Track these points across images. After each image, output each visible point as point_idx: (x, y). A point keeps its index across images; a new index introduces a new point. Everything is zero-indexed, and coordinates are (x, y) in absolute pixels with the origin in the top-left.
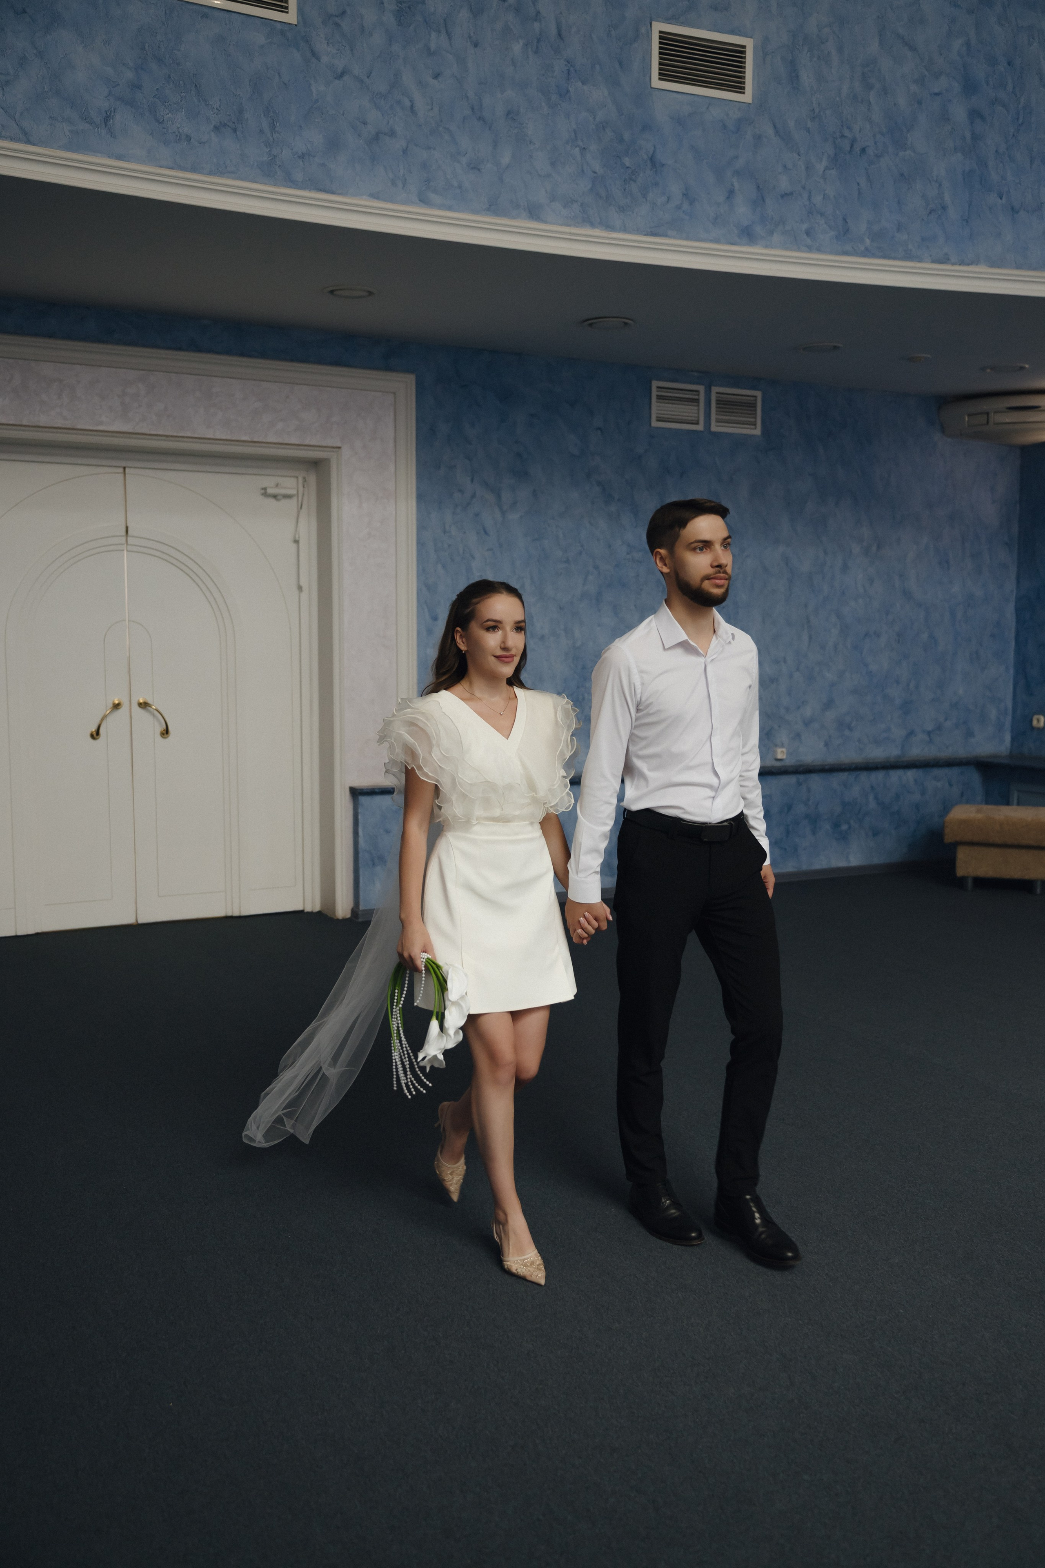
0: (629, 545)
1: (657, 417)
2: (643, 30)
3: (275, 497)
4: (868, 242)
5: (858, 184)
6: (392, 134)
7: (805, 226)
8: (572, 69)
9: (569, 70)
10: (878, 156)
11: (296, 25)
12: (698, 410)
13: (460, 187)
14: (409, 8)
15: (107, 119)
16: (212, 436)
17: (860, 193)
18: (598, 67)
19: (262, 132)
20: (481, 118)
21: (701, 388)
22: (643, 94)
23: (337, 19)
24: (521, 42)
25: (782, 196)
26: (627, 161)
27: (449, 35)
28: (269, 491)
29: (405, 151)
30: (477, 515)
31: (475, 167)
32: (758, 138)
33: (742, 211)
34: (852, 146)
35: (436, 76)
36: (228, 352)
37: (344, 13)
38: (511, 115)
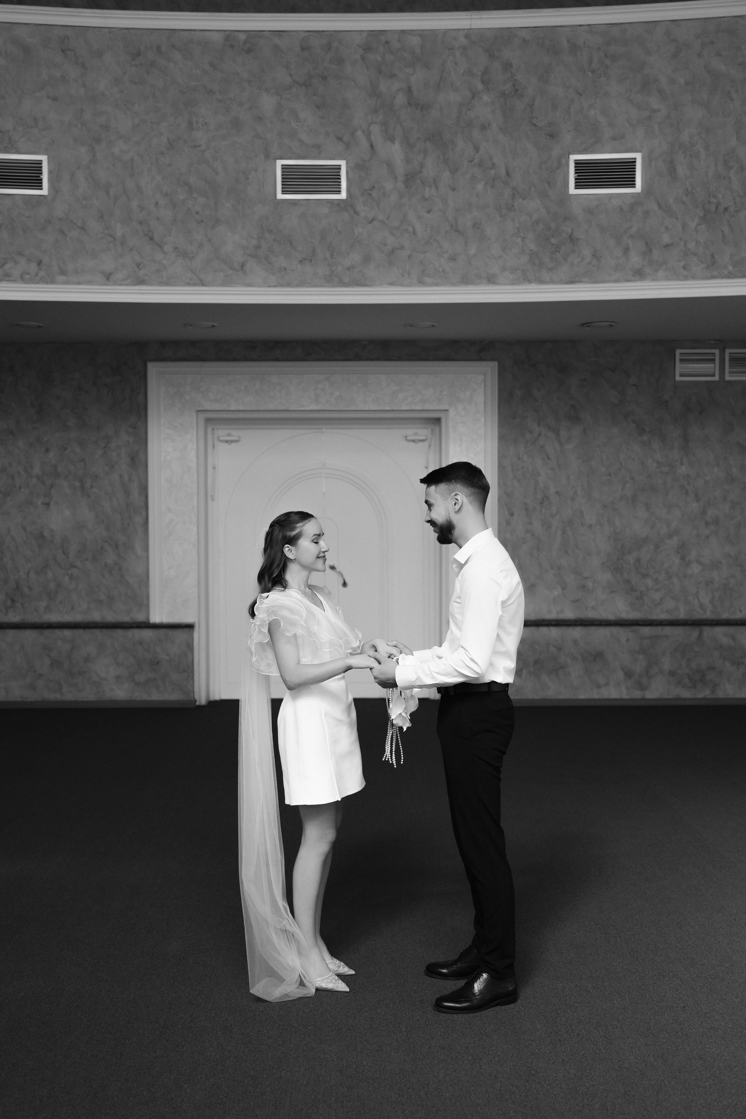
1: (680, 374)
2: (563, 161)
3: (413, 441)
4: (730, 268)
5: (722, 231)
6: (402, 248)
7: (682, 264)
8: (516, 193)
9: (514, 194)
10: (737, 212)
11: (346, 199)
12: (715, 367)
13: (444, 271)
14: (413, 177)
15: (243, 266)
16: (367, 409)
17: (724, 237)
18: (533, 188)
19: (326, 259)
20: (457, 231)
21: (717, 352)
22: (564, 198)
23: (370, 192)
24: (483, 183)
25: (665, 247)
26: (553, 241)
27: (437, 188)
28: (409, 438)
29: (409, 257)
30: (542, 447)
31: (453, 259)
32: (647, 213)
33: (635, 260)
34: (717, 208)
35: (429, 212)
37: (373, 187)
38: (476, 225)
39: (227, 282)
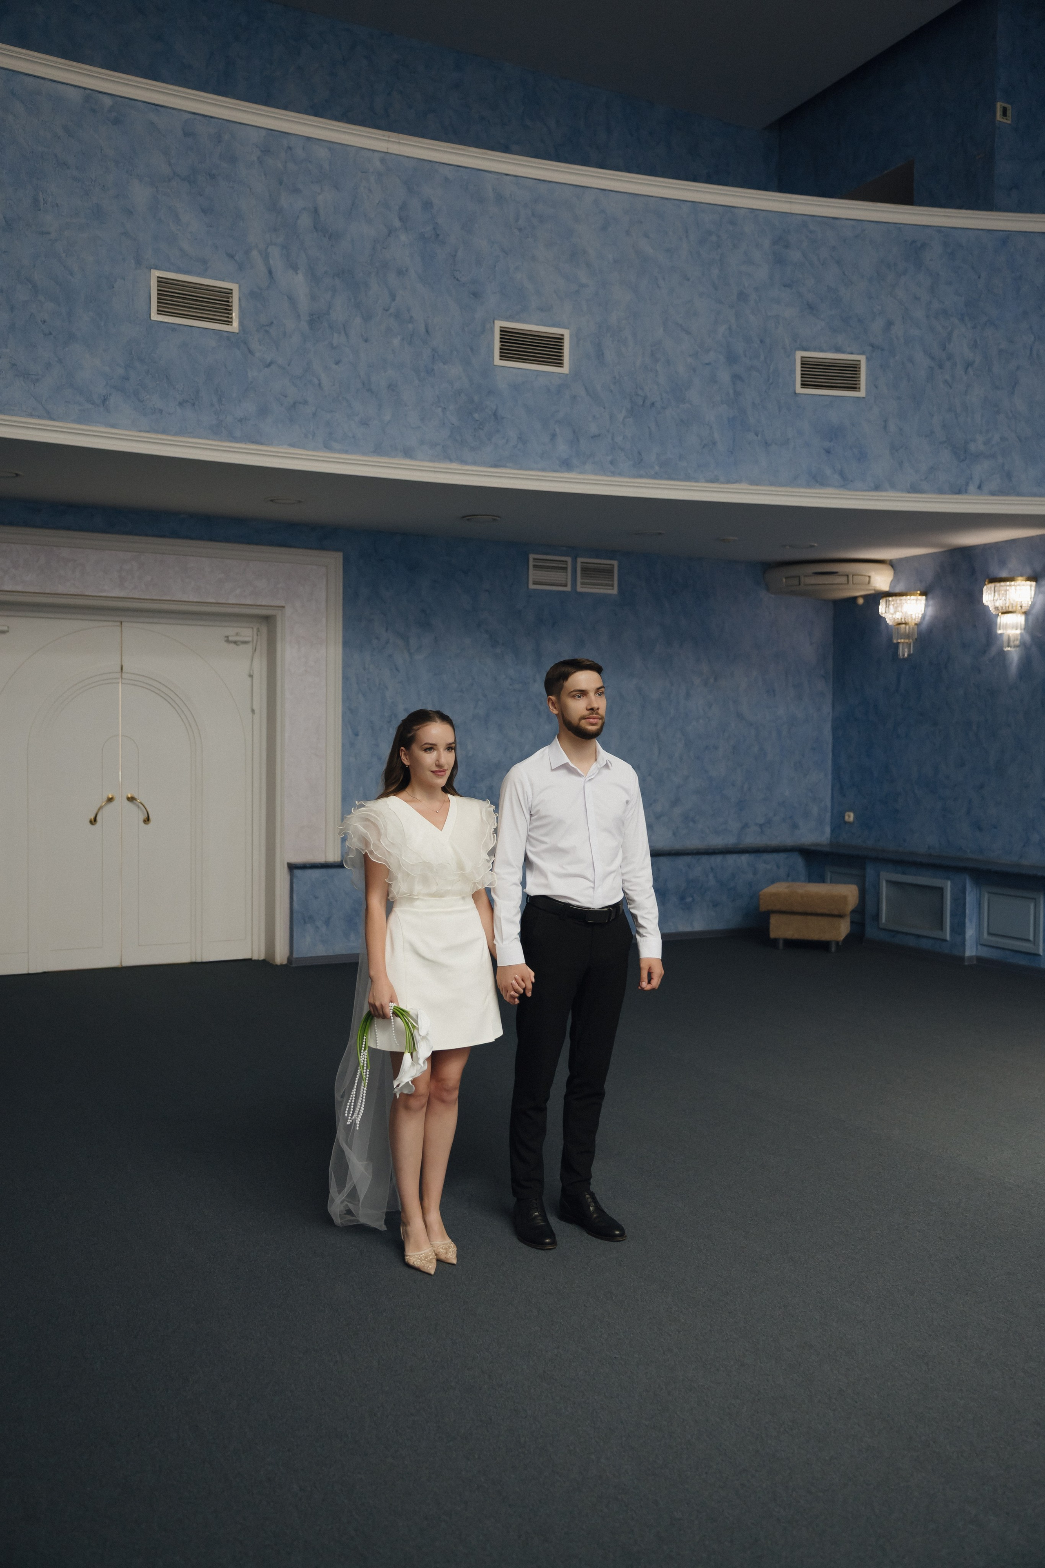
0: (511, 679)
1: (534, 581)
2: (488, 326)
3: (235, 642)
4: (657, 468)
5: (649, 428)
6: (305, 402)
7: (610, 458)
8: (436, 354)
9: (433, 356)
10: (664, 408)
11: (238, 333)
12: (567, 576)
13: (354, 437)
14: (319, 318)
15: (105, 400)
16: (187, 600)
17: (650, 434)
18: (455, 353)
19: (212, 405)
20: (369, 390)
21: (569, 559)
22: (488, 370)
23: (267, 328)
24: (399, 338)
25: (592, 437)
26: (476, 416)
27: (347, 335)
28: (230, 638)
29: (314, 414)
30: (390, 656)
31: (364, 423)
32: (574, 398)
33: (562, 448)
34: (644, 401)
35: (337, 363)
36: (201, 538)
37: (272, 323)
38: (392, 387)
39: (83, 418)
